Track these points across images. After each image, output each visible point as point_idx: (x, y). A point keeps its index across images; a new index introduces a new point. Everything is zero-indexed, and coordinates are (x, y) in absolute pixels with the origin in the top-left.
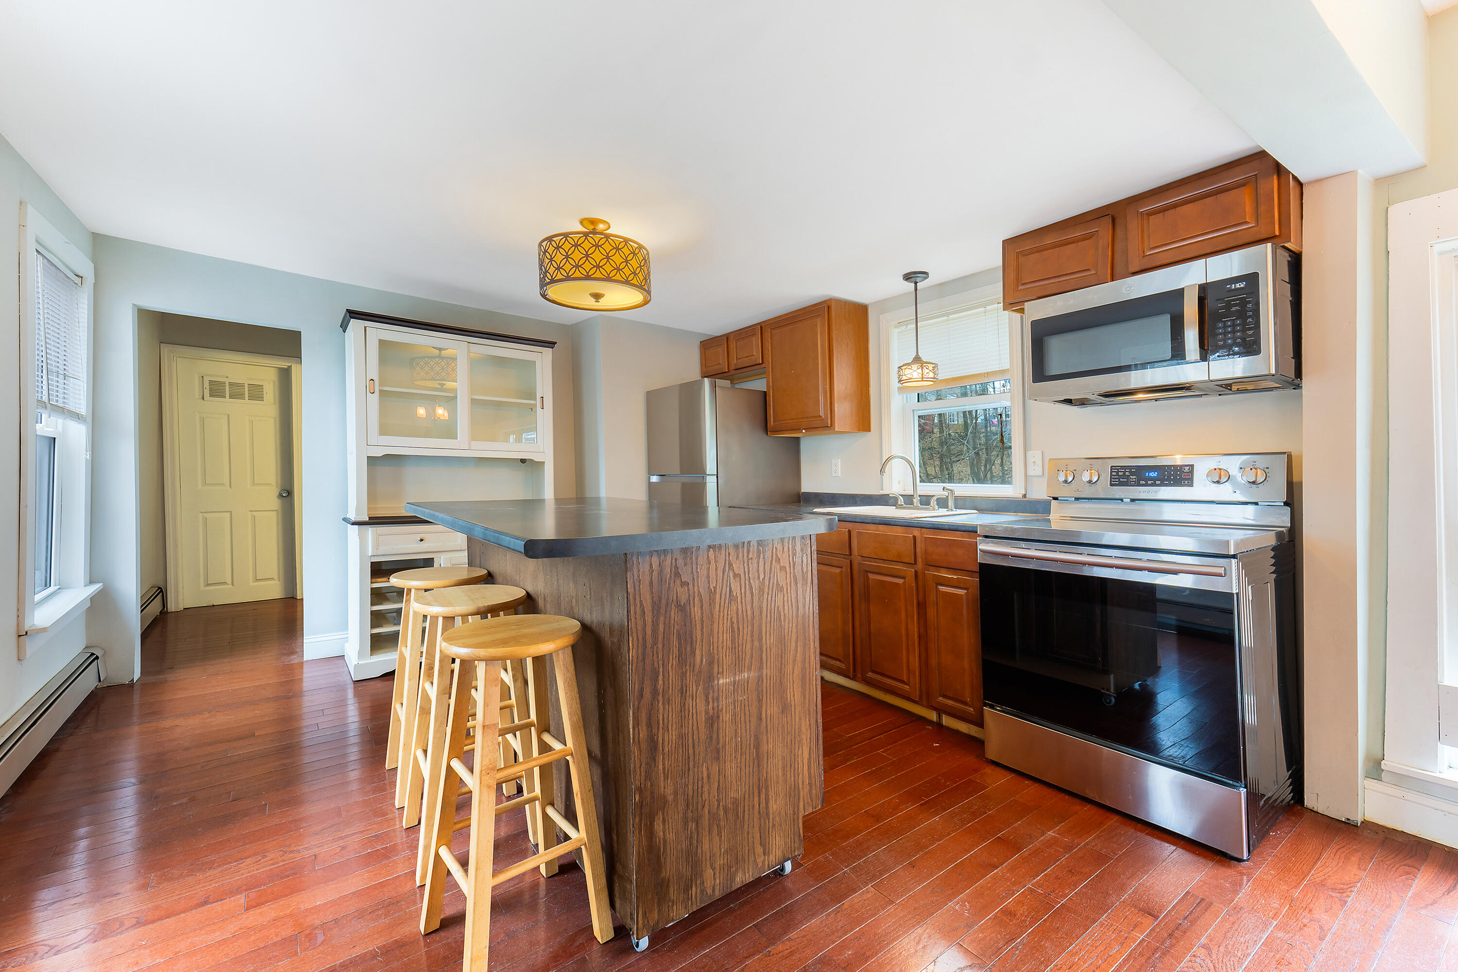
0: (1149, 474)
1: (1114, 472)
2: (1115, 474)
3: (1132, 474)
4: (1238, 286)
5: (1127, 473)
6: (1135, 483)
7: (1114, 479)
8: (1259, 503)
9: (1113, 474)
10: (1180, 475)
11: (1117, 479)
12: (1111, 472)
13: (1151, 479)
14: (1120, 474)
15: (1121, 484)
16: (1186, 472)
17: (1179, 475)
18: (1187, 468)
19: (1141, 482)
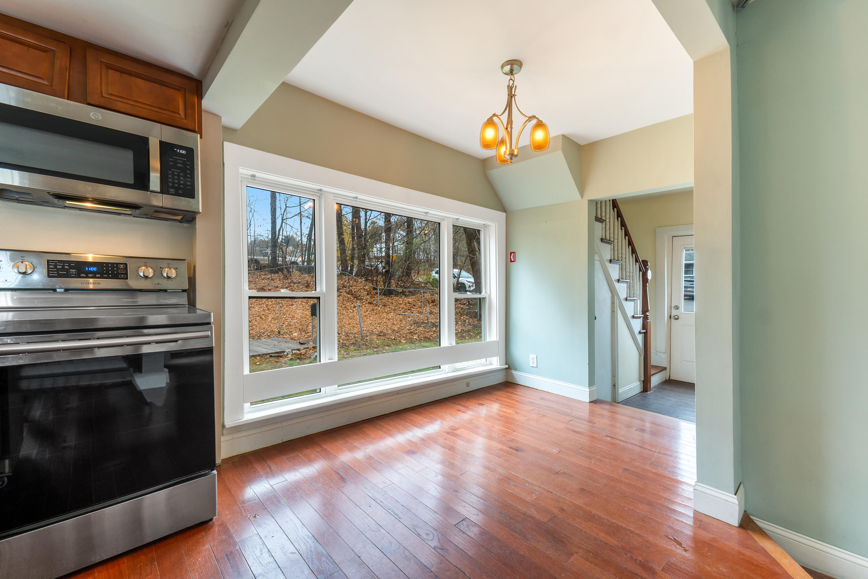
0: (88, 269)
1: (51, 265)
2: (52, 267)
3: (72, 268)
4: (181, 151)
5: (66, 267)
6: (76, 276)
7: (51, 271)
8: (168, 290)
9: (51, 267)
10: (117, 271)
11: (55, 271)
12: (48, 265)
13: (91, 272)
14: (58, 267)
15: (60, 276)
16: (121, 269)
17: (115, 271)
18: (122, 266)
19: (82, 275)
